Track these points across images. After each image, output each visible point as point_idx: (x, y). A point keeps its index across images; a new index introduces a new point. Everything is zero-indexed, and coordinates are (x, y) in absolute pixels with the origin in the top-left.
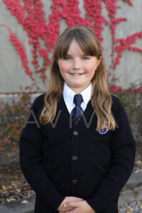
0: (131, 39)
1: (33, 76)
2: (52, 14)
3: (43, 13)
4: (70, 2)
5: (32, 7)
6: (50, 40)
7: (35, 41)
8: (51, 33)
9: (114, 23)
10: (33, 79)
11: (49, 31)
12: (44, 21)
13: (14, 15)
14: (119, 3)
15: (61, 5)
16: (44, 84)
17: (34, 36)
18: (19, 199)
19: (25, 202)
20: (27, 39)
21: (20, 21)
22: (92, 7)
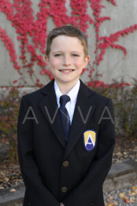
0: (114, 37)
1: (21, 71)
2: (40, 12)
3: (31, 11)
5: (21, 5)
6: (37, 37)
8: (39, 30)
9: (99, 21)
10: (21, 74)
11: (37, 28)
12: (32, 18)
13: (4, 12)
14: (104, 2)
15: (49, 3)
16: (31, 78)
18: (8, 188)
19: (13, 190)
20: (16, 35)
21: (9, 17)
22: (78, 5)
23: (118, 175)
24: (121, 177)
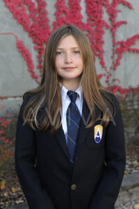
0: (131, 41)
1: (39, 80)
2: (55, 20)
3: (47, 20)
4: (73, 8)
5: (37, 15)
7: (39, 47)
9: (115, 26)
10: (38, 83)
12: (48, 27)
13: (21, 23)
14: (120, 7)
15: (64, 12)
17: (39, 42)
20: (33, 45)
21: (26, 28)
22: (93, 12)
23: (134, 187)
24: (136, 189)
